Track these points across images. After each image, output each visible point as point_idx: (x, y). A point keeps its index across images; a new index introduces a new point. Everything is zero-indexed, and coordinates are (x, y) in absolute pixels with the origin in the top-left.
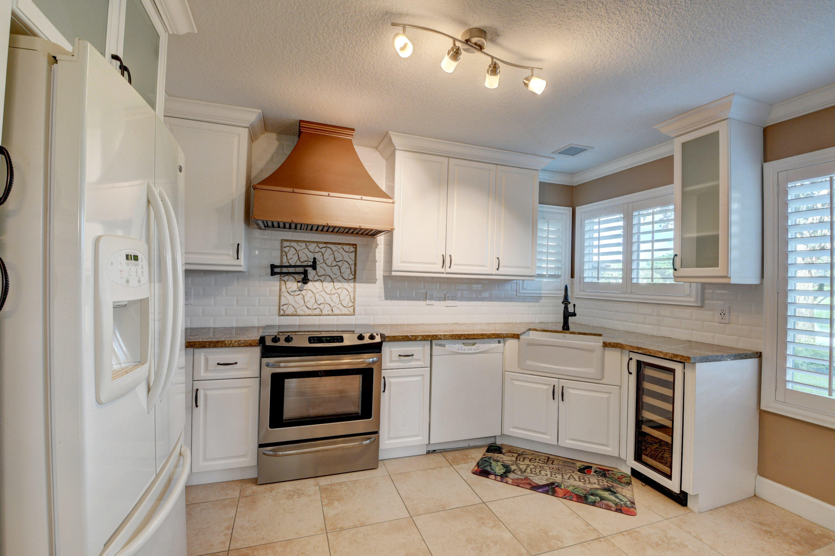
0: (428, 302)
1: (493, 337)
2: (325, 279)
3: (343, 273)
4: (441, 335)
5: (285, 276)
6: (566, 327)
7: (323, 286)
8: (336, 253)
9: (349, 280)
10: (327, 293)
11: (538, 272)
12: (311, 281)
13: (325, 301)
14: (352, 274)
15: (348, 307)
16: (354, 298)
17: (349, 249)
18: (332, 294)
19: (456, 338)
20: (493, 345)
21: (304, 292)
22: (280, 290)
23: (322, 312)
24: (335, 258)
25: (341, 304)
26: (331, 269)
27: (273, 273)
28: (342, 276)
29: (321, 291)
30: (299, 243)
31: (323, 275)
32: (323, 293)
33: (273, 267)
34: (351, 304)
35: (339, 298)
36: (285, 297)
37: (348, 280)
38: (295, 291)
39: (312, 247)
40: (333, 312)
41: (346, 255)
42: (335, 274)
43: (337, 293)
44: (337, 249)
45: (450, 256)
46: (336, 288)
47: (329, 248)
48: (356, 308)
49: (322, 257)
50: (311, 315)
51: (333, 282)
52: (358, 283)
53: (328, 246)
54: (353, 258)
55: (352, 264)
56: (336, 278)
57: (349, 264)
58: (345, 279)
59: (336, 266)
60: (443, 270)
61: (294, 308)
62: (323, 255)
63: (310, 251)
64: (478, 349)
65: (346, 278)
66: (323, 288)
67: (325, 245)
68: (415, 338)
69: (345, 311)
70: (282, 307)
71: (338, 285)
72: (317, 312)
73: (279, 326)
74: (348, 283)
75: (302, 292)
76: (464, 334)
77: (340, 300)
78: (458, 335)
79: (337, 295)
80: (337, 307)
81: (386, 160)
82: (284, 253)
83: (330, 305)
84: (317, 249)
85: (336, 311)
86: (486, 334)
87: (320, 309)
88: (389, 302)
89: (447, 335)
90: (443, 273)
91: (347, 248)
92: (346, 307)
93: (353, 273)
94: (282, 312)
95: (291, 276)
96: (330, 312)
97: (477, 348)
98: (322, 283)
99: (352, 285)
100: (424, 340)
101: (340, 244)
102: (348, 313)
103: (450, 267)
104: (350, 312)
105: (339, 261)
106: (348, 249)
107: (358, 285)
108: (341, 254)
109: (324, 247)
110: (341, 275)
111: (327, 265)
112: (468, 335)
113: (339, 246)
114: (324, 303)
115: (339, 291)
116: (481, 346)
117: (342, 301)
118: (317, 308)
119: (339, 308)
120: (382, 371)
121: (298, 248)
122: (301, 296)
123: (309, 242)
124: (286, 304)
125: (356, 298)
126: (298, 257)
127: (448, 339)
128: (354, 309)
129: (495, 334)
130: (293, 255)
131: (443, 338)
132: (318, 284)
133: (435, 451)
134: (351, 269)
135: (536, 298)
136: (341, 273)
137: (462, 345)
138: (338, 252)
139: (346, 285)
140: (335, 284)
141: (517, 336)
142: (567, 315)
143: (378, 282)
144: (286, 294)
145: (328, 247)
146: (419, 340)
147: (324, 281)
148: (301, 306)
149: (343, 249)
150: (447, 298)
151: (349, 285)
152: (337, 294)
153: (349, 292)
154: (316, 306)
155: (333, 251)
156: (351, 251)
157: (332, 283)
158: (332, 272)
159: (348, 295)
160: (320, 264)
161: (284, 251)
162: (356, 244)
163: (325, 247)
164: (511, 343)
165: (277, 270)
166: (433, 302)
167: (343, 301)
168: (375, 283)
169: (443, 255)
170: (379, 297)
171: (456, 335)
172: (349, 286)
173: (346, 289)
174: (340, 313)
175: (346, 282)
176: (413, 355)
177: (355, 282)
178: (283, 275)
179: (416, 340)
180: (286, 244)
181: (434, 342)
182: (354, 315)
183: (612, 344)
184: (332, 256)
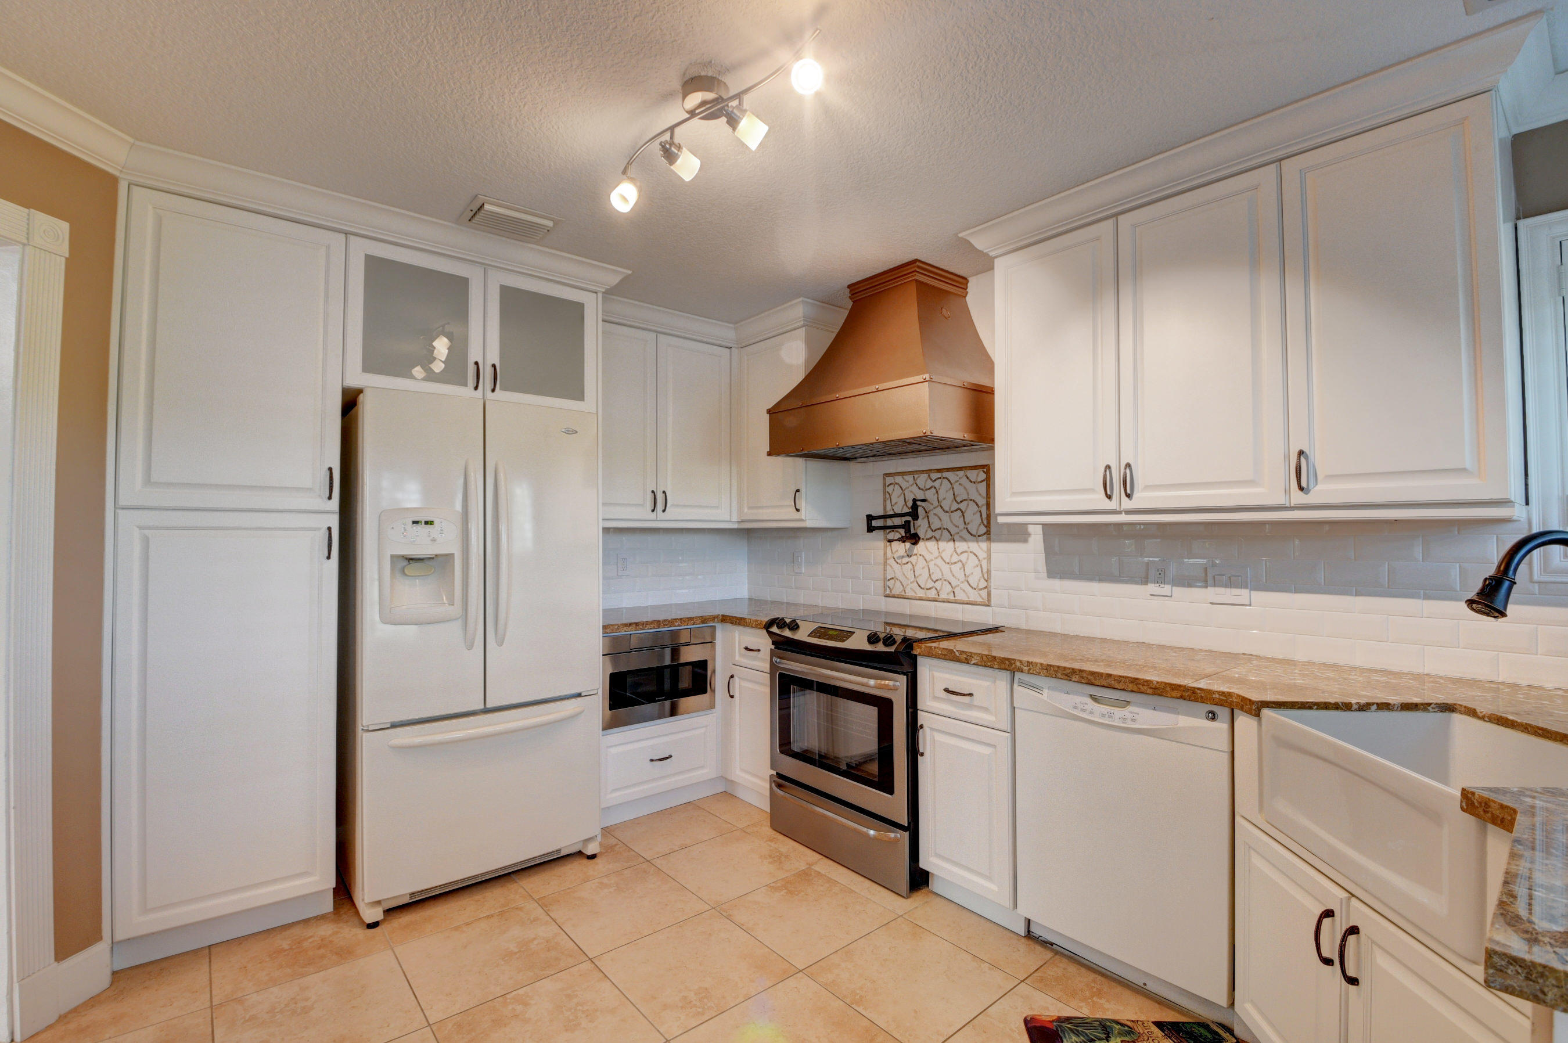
0: (1152, 588)
1: (1174, 694)
2: (941, 535)
3: (968, 523)
5: (890, 532)
7: (938, 549)
8: (956, 486)
9: (979, 536)
10: (945, 561)
12: (923, 539)
13: (942, 575)
14: (984, 524)
15: (979, 590)
16: (989, 572)
17: (977, 475)
18: (952, 564)
19: (1059, 675)
21: (913, 559)
22: (885, 554)
23: (939, 595)
24: (954, 497)
25: (968, 582)
26: (950, 517)
27: (870, 529)
28: (967, 528)
29: (937, 558)
30: (904, 476)
31: (938, 529)
32: (939, 561)
33: (870, 518)
34: (983, 584)
35: (964, 570)
36: (891, 566)
37: (976, 537)
38: (903, 557)
39: (922, 480)
40: (955, 596)
41: (971, 487)
42: (956, 526)
43: (961, 561)
44: (957, 478)
46: (959, 551)
47: (946, 478)
48: (993, 591)
49: (936, 495)
50: (923, 598)
51: (954, 541)
52: (994, 541)
53: (945, 474)
54: (984, 493)
55: (983, 505)
56: (958, 533)
57: (977, 505)
58: (972, 535)
59: (956, 510)
60: (1112, 505)
61: (903, 585)
62: (937, 492)
63: (919, 488)
64: (1133, 720)
65: (974, 533)
66: (939, 552)
67: (939, 475)
68: (966, 659)
69: (974, 596)
70: (888, 583)
71: (961, 546)
72: (932, 594)
73: (887, 614)
74: (977, 542)
75: (911, 559)
76: (1081, 671)
77: (965, 575)
78: (1065, 668)
79: (960, 565)
80: (961, 589)
82: (888, 496)
83: (950, 583)
84: (930, 484)
85: (961, 596)
86: (1148, 682)
87: (936, 589)
88: (1057, 583)
89: (1036, 664)
91: (973, 474)
92: (975, 589)
93: (985, 522)
94: (888, 592)
95: (897, 531)
96: (951, 597)
97: (1130, 716)
98: (938, 544)
99: (984, 545)
100: (985, 666)
101: (960, 469)
102: (979, 600)
104: (983, 599)
105: (961, 502)
106: (975, 475)
107: (995, 546)
108: (965, 488)
109: (938, 478)
110: (966, 527)
111: (944, 510)
112: (1092, 673)
113: (961, 473)
114: (941, 579)
115: (963, 557)
117: (968, 577)
118: (932, 588)
119: (964, 591)
120: (919, 712)
121: (904, 485)
122: (909, 566)
123: (917, 472)
124: (892, 578)
125: (993, 572)
126: (905, 499)
127: (1039, 674)
128: (989, 594)
129: (1179, 686)
130: (898, 497)
131: (1026, 668)
132: (931, 545)
134: (981, 516)
136: (965, 524)
137: (1089, 700)
138: (960, 484)
139: (973, 546)
140: (957, 544)
143: (1031, 539)
144: (891, 562)
145: (944, 478)
146: (974, 664)
147: (940, 539)
148: (911, 583)
149: (968, 478)
151: (979, 546)
152: (960, 563)
153: (979, 561)
154: (930, 584)
155: (951, 484)
156: (980, 479)
157: (951, 544)
158: (952, 522)
159: (977, 566)
160: (934, 508)
161: (888, 492)
162: (986, 465)
163: (940, 478)
165: (875, 523)
167: (970, 577)
168: (1026, 541)
170: (1036, 571)
171: (1059, 667)
172: (979, 547)
173: (975, 554)
174: (965, 598)
175: (973, 541)
176: (971, 694)
177: (989, 539)
178: (888, 531)
179: (968, 663)
180: (889, 480)
181: (1018, 675)
182: (989, 606)
184: (951, 492)
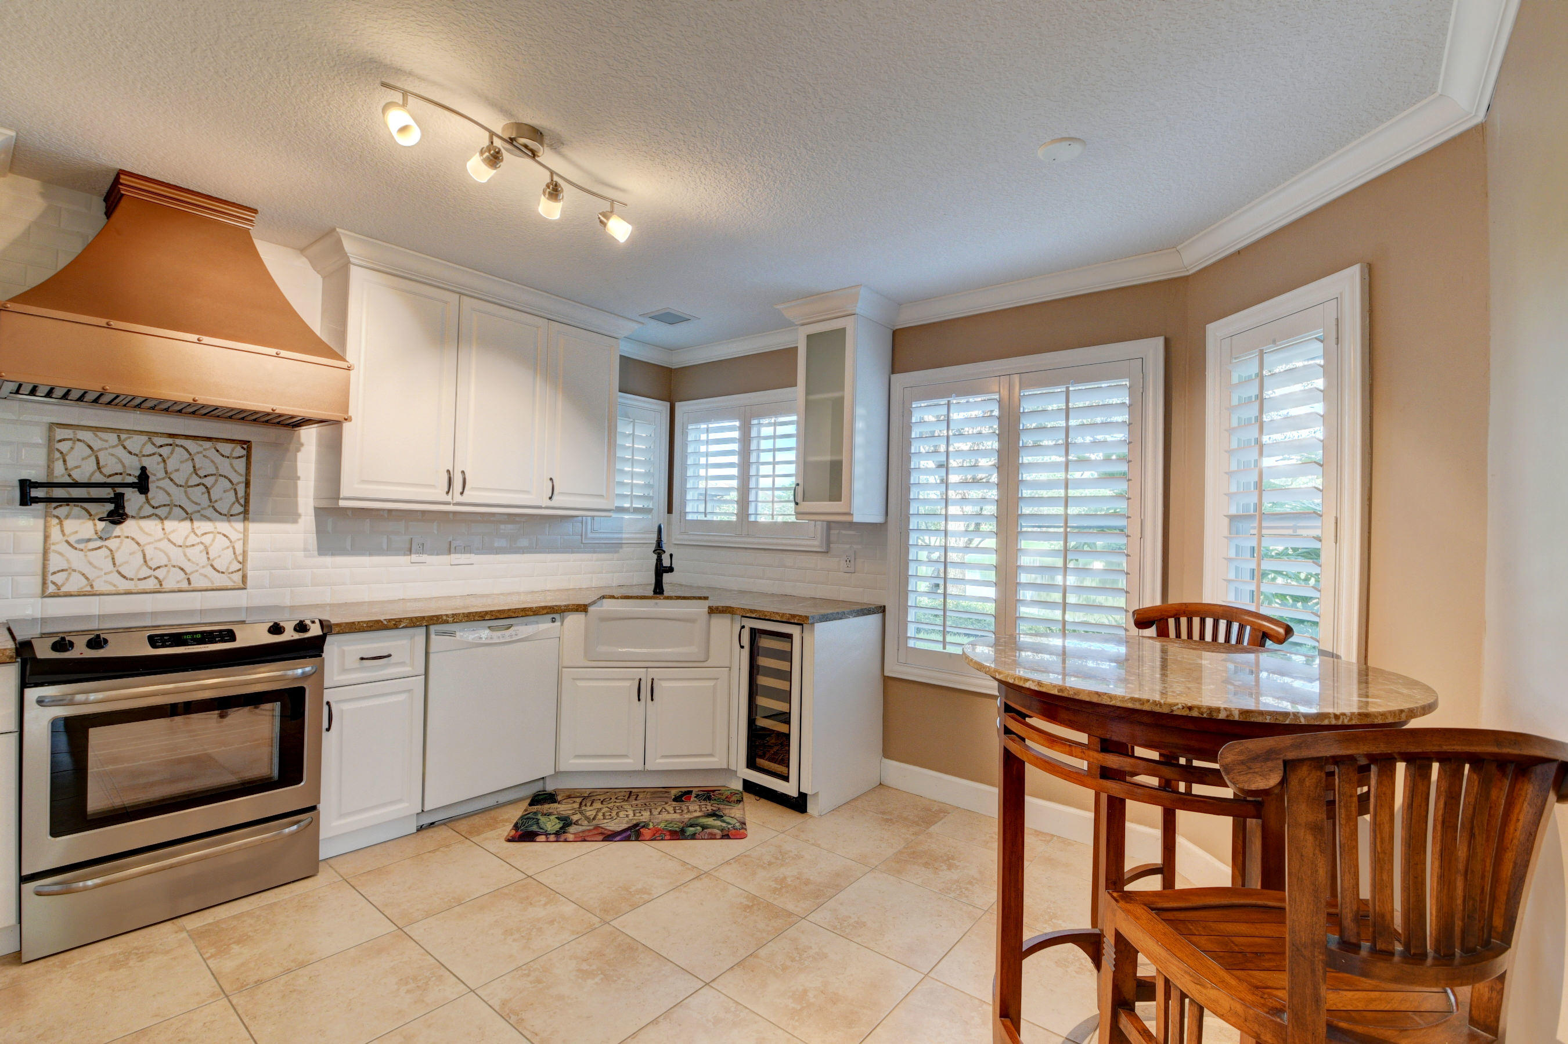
0: (414, 557)
1: (545, 611)
2: (170, 513)
3: (216, 501)
4: (447, 615)
5: (61, 506)
6: (658, 589)
7: (163, 529)
8: (198, 459)
9: (231, 515)
10: (175, 544)
11: (618, 503)
12: (133, 517)
13: (169, 560)
14: (239, 503)
15: (229, 573)
16: (245, 553)
17: (233, 450)
18: (187, 547)
19: (477, 618)
20: (543, 626)
21: (112, 543)
22: (46, 537)
23: (161, 585)
24: (195, 470)
25: (212, 566)
26: (186, 492)
27: (26, 500)
28: (213, 507)
29: (160, 540)
30: (98, 433)
31: (165, 505)
32: (164, 545)
33: (25, 485)
34: (236, 566)
35: (207, 553)
36: (60, 554)
37: (229, 516)
38: (89, 540)
39: (135, 443)
40: (189, 583)
41: (223, 464)
42: (196, 504)
43: (202, 543)
44: (200, 449)
45: (463, 472)
46: (199, 532)
47: (182, 446)
48: (250, 574)
49: (162, 465)
50: (133, 591)
51: (191, 520)
52: (254, 521)
53: (178, 441)
54: (243, 470)
55: (238, 483)
56: (199, 511)
57: (231, 481)
58: (221, 514)
59: (198, 485)
60: (448, 498)
61: (87, 578)
62: (164, 461)
63: (130, 453)
64: (516, 635)
65: (225, 512)
66: (165, 534)
67: (170, 441)
68: (394, 624)
69: (220, 580)
70: (51, 578)
71: (202, 526)
72: (151, 584)
73: (44, 621)
74: (229, 521)
75: (107, 543)
76: (491, 611)
77: (208, 558)
78: (480, 612)
79: (202, 547)
80: (201, 574)
81: (324, 278)
82: (57, 455)
83: (182, 569)
84: (149, 449)
85: (198, 582)
86: (531, 609)
87: (157, 578)
88: (328, 560)
90: (448, 503)
91: (226, 448)
92: (223, 573)
93: (242, 501)
94: (51, 589)
95: (78, 506)
96: (184, 585)
97: (514, 633)
98: (162, 523)
99: (239, 526)
100: (414, 627)
101: (209, 439)
102: (230, 584)
103: (462, 493)
104: (234, 582)
105: (205, 476)
106: (230, 450)
107: (253, 527)
108: (212, 461)
109: (167, 445)
110: (212, 504)
111: (175, 484)
112: (499, 611)
113: (208, 444)
114: (166, 566)
115: (207, 539)
116: (523, 629)
117: (213, 560)
118: (149, 577)
119: (205, 576)
120: (325, 691)
121: (96, 444)
122: (104, 552)
123: (128, 431)
124: (63, 570)
125: (250, 554)
126: (98, 463)
127: (461, 621)
128: (244, 578)
129: (546, 607)
130: (83, 459)
131: (451, 619)
132: (151, 526)
133: (433, 823)
134: (236, 494)
135: (613, 546)
136: (211, 502)
137: (487, 631)
138: (204, 456)
139: (223, 526)
140: (196, 524)
141: (583, 608)
142: (661, 571)
143: (301, 521)
144: (64, 548)
145: (177, 445)
146: (403, 627)
147: (166, 518)
148: (105, 574)
149: (218, 451)
150: (452, 550)
151: (232, 526)
152: (200, 545)
153: (231, 542)
154: (145, 572)
155: (190, 454)
156: (235, 454)
157: (187, 524)
158: (189, 498)
159: (228, 548)
160: (158, 480)
161: (58, 450)
162: (249, 442)
163: (171, 445)
164: (574, 620)
165: (35, 493)
166: (424, 558)
167: (215, 561)
168: (295, 521)
169: (448, 471)
170: (305, 550)
171: (476, 612)
172: (234, 529)
173: (225, 535)
174: (209, 585)
175: (222, 521)
176: (389, 656)
177: (245, 519)
178: (54, 505)
179: (397, 628)
180: (60, 433)
181: (432, 628)
182: (245, 589)
183: (720, 608)
184: (190, 464)
